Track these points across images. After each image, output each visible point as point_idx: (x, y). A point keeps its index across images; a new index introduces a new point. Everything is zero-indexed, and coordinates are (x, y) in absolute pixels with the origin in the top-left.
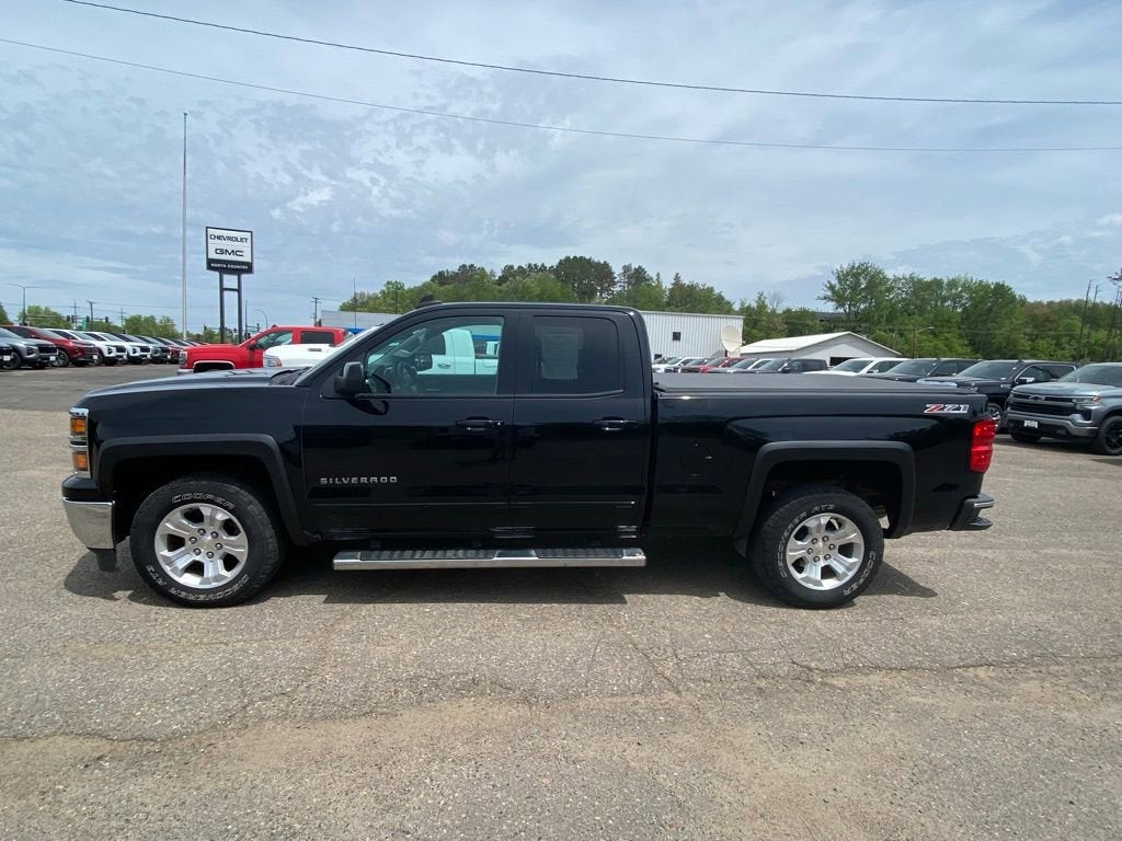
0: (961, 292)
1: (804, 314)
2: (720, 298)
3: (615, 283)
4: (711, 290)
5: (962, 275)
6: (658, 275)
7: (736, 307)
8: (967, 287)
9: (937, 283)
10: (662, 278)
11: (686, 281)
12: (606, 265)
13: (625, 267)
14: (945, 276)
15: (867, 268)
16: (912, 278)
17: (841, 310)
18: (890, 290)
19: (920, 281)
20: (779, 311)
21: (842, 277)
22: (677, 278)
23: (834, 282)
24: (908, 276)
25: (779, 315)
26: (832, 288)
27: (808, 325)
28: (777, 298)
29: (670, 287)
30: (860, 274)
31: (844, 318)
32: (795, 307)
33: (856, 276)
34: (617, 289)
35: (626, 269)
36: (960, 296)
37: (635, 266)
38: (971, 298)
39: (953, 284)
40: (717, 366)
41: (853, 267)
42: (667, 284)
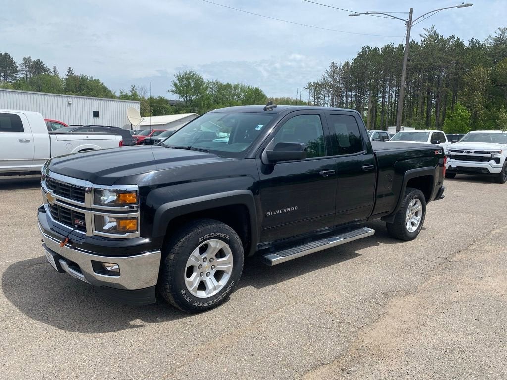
0: (240, 91)
1: (162, 100)
2: (105, 89)
3: (17, 71)
4: (97, 81)
5: (240, 83)
6: (55, 68)
7: (118, 94)
8: (243, 90)
9: (229, 86)
10: (58, 70)
11: (77, 73)
12: (7, 55)
13: (24, 59)
14: (233, 83)
15: (193, 75)
16: (217, 83)
17: (182, 100)
18: (207, 88)
19: (221, 84)
20: (146, 99)
21: (180, 79)
22: (70, 71)
23: (177, 82)
24: (215, 81)
25: (146, 102)
26: (176, 85)
27: (165, 108)
28: (143, 89)
29: (66, 77)
30: (190, 78)
31: (184, 104)
32: (156, 96)
33: (187, 79)
34: (20, 75)
35: (27, 61)
36: (240, 94)
37: (34, 59)
38: (245, 95)
39: (236, 87)
40: (147, 135)
41: (186, 74)
42: (63, 75)
